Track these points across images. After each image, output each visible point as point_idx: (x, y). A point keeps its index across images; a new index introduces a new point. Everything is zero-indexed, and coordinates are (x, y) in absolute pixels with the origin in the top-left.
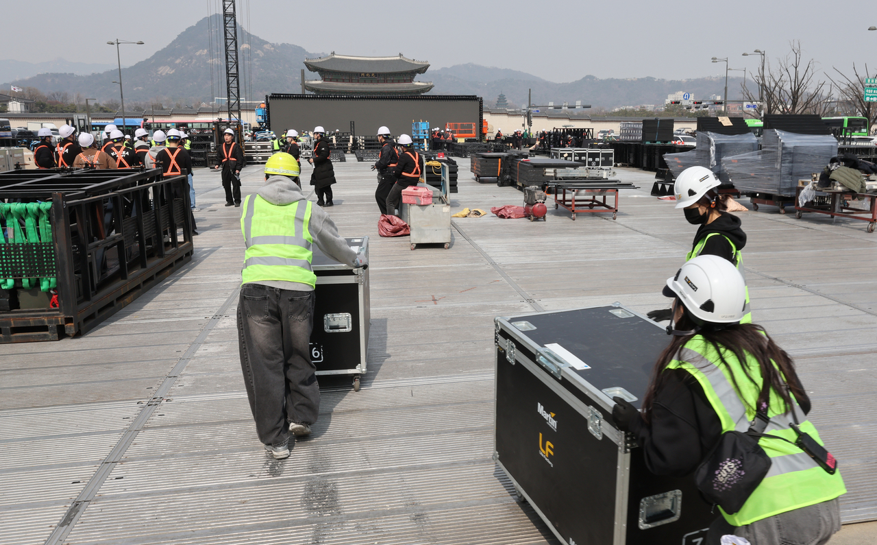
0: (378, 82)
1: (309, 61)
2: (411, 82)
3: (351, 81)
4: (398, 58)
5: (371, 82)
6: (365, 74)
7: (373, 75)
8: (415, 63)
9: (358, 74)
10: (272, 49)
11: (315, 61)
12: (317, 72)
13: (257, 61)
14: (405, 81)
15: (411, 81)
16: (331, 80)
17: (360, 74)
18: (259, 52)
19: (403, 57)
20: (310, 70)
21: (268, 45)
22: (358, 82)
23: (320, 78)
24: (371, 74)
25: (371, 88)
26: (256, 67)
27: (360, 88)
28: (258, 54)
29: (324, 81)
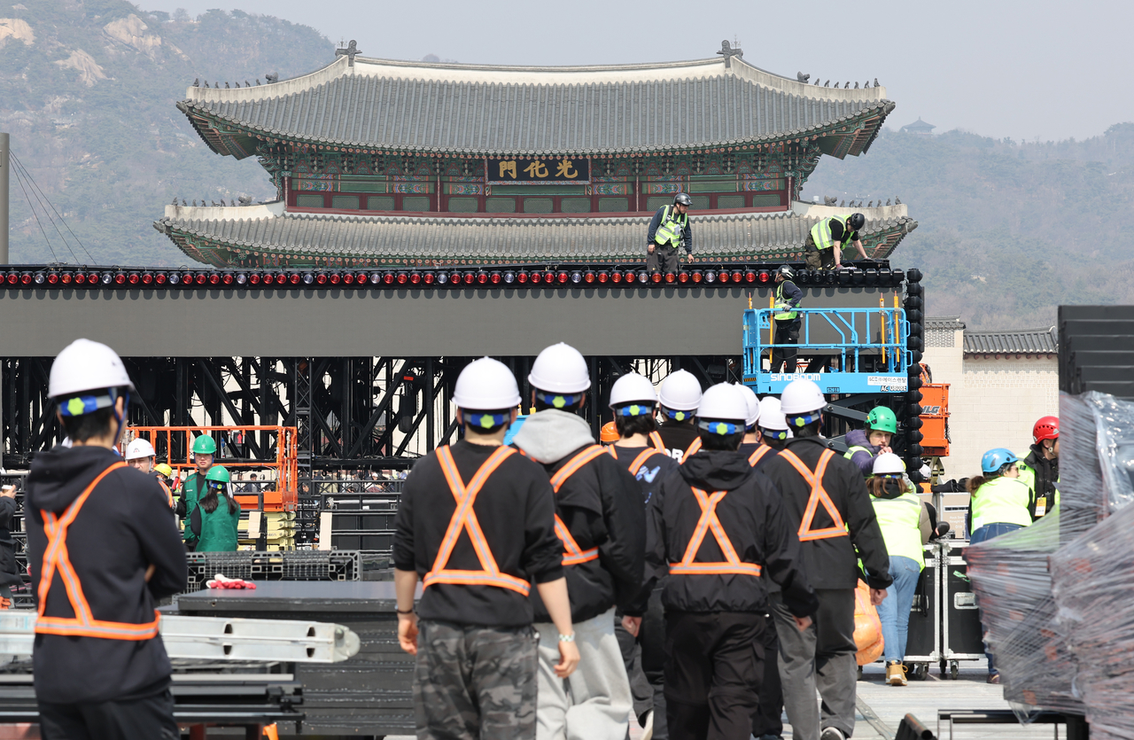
0: (594, 207)
1: (211, 97)
2: (784, 204)
3: (439, 205)
4: (716, 70)
5: (557, 209)
6: (522, 163)
7: (564, 167)
8: (811, 93)
9: (484, 167)
10: (152, 41)
11: (244, 96)
12: (254, 159)
13: (66, 110)
14: (749, 201)
15: (784, 197)
16: (329, 201)
17: (494, 163)
18: (78, 59)
19: (747, 66)
20: (215, 145)
21: (132, 22)
22: (482, 209)
23: (272, 192)
24: (551, 163)
25: (552, 244)
26: (59, 142)
27: (490, 245)
28: (73, 74)
29: (292, 204)
